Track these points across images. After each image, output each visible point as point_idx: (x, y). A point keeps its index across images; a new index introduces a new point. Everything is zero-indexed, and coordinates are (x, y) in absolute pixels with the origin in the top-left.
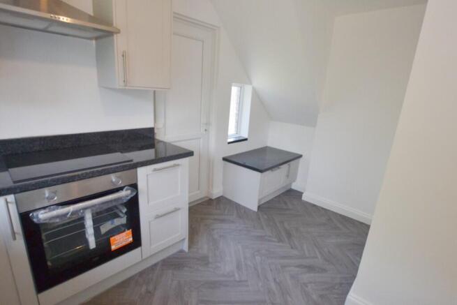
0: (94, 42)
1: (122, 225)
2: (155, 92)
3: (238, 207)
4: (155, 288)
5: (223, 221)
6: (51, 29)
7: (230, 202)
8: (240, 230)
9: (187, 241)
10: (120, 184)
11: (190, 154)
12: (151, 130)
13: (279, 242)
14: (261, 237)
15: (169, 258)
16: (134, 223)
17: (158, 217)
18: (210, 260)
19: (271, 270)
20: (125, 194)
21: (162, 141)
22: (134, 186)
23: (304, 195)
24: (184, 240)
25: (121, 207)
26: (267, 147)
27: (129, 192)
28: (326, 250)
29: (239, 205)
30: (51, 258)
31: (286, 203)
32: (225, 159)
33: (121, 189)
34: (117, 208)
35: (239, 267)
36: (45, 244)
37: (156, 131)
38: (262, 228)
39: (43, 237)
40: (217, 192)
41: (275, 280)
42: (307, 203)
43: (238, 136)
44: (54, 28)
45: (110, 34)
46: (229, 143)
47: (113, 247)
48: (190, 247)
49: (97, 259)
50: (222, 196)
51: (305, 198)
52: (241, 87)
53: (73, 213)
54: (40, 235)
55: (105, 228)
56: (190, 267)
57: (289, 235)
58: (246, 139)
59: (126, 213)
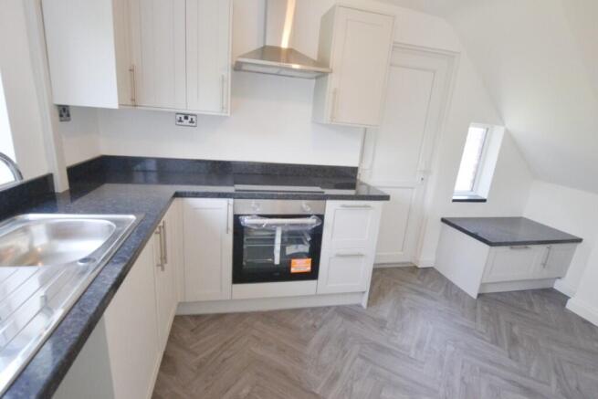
0: (314, 81)
1: (305, 253)
2: (366, 129)
3: (448, 285)
4: (321, 326)
5: (421, 294)
6: (282, 73)
7: (440, 277)
8: (440, 311)
9: (366, 295)
10: (308, 210)
11: (386, 198)
12: (355, 170)
13: (492, 343)
14: (467, 328)
15: (344, 307)
16: (315, 254)
17: (339, 256)
18: (388, 325)
19: (463, 367)
20: (312, 221)
21: (365, 184)
22: (321, 217)
23: (569, 301)
24: (364, 292)
25: (306, 234)
26: (521, 218)
27: (314, 221)
28: (573, 383)
29: (453, 284)
30: (247, 260)
31: (531, 304)
32: (444, 220)
33: (309, 216)
34: (303, 235)
35: (420, 345)
36: (245, 247)
37: (360, 171)
38: (475, 319)
39: (245, 239)
40: (425, 260)
41: (462, 379)
42: (573, 314)
43: (472, 193)
44: (284, 72)
45: (324, 74)
46: (454, 201)
47: (293, 270)
48: (368, 305)
49: (278, 274)
50: (432, 268)
51: (570, 306)
52: (487, 130)
53: (267, 225)
54: (243, 237)
55: (291, 250)
56: (363, 323)
57: (514, 341)
58: (484, 201)
59: (310, 241)
